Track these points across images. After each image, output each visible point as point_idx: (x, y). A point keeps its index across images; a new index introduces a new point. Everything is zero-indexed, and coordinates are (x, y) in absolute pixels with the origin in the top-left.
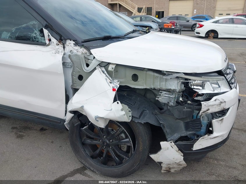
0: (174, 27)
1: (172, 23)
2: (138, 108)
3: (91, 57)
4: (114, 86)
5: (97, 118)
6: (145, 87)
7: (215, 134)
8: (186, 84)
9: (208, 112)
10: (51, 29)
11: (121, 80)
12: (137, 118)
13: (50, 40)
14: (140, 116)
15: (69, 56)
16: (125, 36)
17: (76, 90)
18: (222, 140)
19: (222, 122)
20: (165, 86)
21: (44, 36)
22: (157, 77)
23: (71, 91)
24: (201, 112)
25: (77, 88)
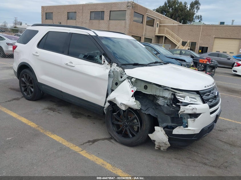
0: (209, 63)
1: (208, 59)
2: (146, 106)
3: (124, 73)
4: (133, 90)
5: (122, 104)
6: (150, 94)
7: (189, 128)
8: (174, 95)
9: (184, 112)
10: (106, 56)
11: (138, 88)
12: (144, 110)
13: (104, 62)
14: (146, 110)
15: (113, 71)
16: (148, 64)
17: (112, 90)
18: (194, 133)
19: (194, 121)
20: (162, 94)
21: (101, 59)
22: (158, 88)
23: (110, 91)
24: (180, 111)
25: (114, 89)
